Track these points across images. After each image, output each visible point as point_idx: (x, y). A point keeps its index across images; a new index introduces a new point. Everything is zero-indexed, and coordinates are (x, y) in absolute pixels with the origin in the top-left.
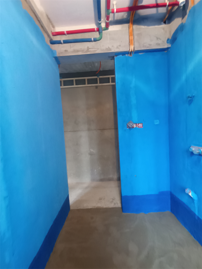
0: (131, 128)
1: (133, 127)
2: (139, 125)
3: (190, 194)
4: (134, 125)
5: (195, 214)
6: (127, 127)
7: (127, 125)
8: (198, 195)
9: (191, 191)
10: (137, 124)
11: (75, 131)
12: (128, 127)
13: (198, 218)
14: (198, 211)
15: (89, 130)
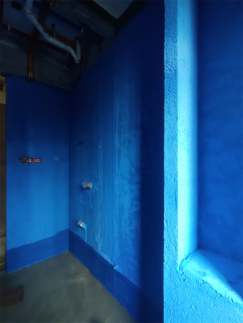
2: (35, 160)
3: (81, 225)
4: (30, 160)
5: (85, 242)
7: (20, 159)
8: (87, 225)
9: (82, 222)
12: (21, 161)
13: (87, 244)
14: (87, 239)
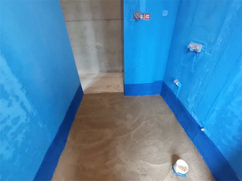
0: (137, 20)
1: (140, 19)
2: (146, 16)
3: (177, 84)
4: (141, 16)
5: (176, 96)
6: (133, 18)
7: (134, 15)
8: (182, 84)
9: (178, 81)
10: (145, 15)
11: (79, 21)
12: (135, 18)
13: (178, 98)
14: (179, 95)
15: (94, 19)
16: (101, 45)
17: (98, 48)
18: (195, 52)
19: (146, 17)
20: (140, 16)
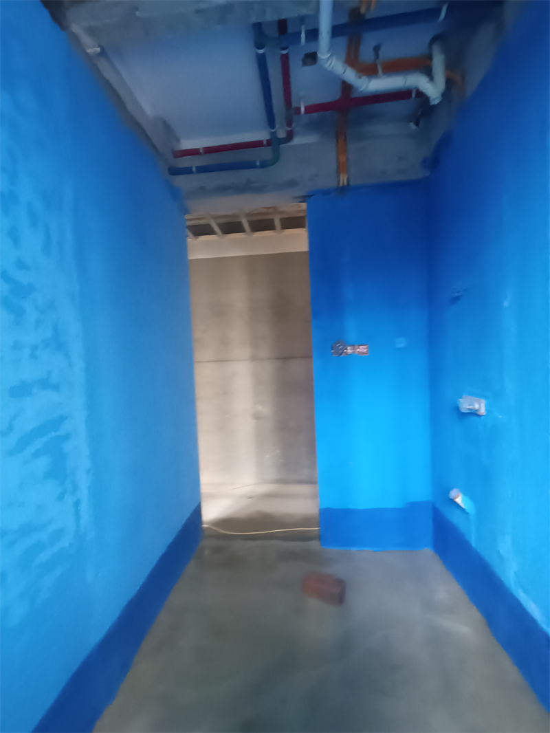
2: (359, 348)
3: (459, 500)
4: (348, 348)
5: (471, 546)
8: (475, 504)
9: (462, 495)
10: (356, 347)
11: (221, 361)
13: (477, 553)
16: (266, 410)
17: (257, 417)
18: (474, 414)
19: (361, 350)
20: (346, 349)
